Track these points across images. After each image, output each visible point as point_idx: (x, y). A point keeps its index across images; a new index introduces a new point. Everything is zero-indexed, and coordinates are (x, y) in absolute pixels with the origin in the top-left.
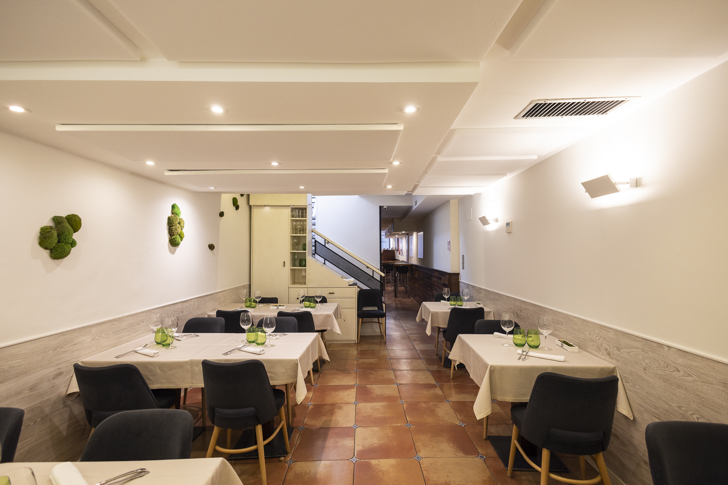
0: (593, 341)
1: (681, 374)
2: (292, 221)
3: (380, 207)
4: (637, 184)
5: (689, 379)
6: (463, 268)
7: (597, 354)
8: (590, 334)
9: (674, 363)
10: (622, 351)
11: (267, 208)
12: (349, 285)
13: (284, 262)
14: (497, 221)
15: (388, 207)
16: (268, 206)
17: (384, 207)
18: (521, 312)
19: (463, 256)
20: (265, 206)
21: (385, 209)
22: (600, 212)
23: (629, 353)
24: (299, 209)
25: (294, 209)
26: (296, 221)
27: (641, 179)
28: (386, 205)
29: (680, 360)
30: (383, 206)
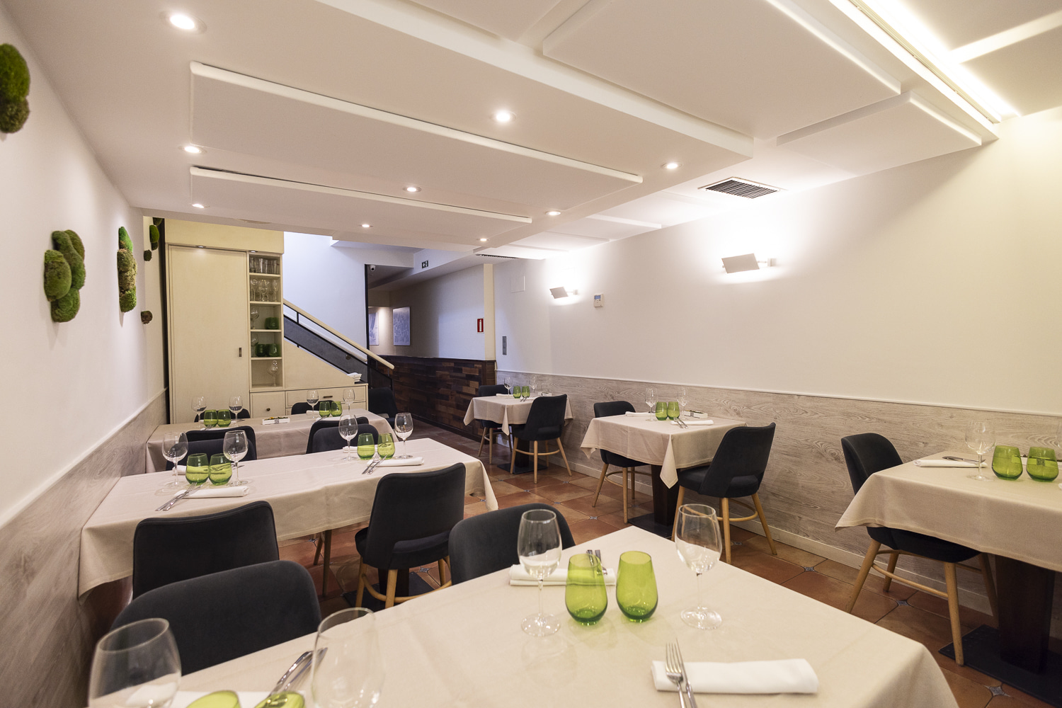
0: (719, 405)
1: (809, 414)
2: (251, 278)
3: (366, 266)
4: (772, 263)
5: (816, 416)
6: (505, 353)
7: (725, 416)
8: (716, 400)
9: (803, 407)
10: (752, 408)
11: (201, 252)
12: (356, 383)
13: (240, 349)
14: (576, 293)
15: (376, 266)
16: (204, 248)
17: (372, 267)
18: (619, 393)
19: (504, 338)
20: (197, 247)
21: (373, 269)
22: (730, 287)
23: (760, 409)
24: (265, 258)
25: (254, 258)
26: (259, 278)
27: (775, 259)
28: (373, 263)
29: (808, 404)
30: (369, 265)
